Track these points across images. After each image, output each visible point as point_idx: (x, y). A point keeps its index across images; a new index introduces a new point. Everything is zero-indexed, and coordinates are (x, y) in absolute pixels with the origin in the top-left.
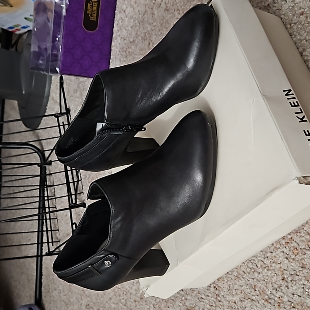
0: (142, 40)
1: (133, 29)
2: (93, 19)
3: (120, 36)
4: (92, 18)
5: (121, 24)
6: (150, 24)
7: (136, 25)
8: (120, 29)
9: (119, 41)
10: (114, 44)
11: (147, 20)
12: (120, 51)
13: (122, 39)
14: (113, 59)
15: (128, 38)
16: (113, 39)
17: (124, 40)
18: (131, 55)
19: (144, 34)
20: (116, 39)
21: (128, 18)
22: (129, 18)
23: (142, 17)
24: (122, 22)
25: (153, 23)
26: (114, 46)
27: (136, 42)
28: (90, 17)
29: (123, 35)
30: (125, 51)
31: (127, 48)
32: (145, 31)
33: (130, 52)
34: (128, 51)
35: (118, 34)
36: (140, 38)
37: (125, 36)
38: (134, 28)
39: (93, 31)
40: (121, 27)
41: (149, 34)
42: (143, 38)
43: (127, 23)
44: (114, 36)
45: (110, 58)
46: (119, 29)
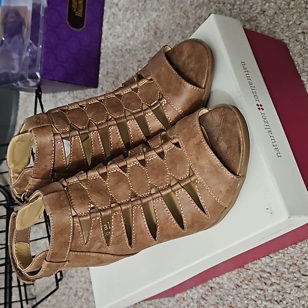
0: (145, 31)
1: (130, 23)
2: (79, 14)
3: (112, 34)
4: (77, 14)
5: (112, 20)
6: (155, 10)
7: (135, 16)
8: (112, 26)
9: (111, 40)
10: (104, 46)
11: (151, 7)
12: (113, 52)
13: (116, 37)
14: (103, 63)
15: (123, 35)
16: (102, 40)
17: (119, 37)
18: (129, 53)
19: (147, 24)
20: (106, 39)
21: (121, 12)
22: (123, 11)
23: (143, 5)
24: (113, 18)
25: (159, 8)
26: (104, 48)
27: (136, 35)
28: (75, 12)
29: (117, 32)
30: (121, 50)
31: (123, 45)
32: (149, 20)
33: (128, 50)
34: (125, 48)
35: (109, 32)
36: (142, 30)
37: (120, 33)
38: (131, 20)
39: (79, 28)
40: (112, 24)
41: (154, 22)
42: (146, 29)
43: (121, 17)
44: (103, 36)
45: (99, 63)
46: (110, 26)
